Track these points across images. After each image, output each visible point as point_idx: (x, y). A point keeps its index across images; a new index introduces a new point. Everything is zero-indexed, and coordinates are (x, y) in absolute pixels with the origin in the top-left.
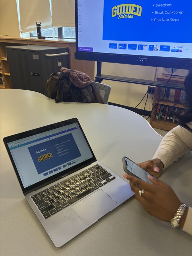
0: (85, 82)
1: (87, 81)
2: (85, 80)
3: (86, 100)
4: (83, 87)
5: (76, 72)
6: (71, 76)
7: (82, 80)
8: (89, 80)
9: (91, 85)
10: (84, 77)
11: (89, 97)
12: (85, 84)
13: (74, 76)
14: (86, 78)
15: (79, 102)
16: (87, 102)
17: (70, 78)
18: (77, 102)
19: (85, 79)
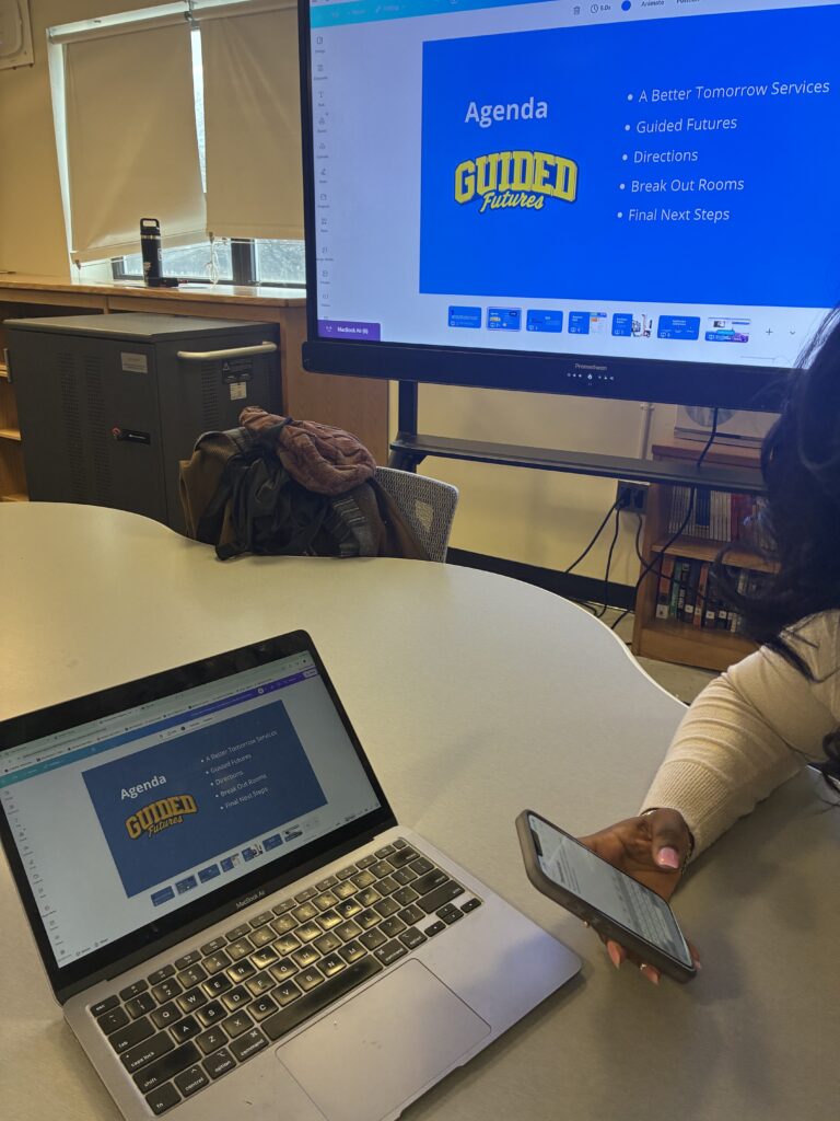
0: (349, 471)
1: (356, 463)
2: (347, 459)
3: (351, 545)
4: (340, 489)
5: (305, 427)
6: (285, 442)
7: (335, 461)
8: (363, 459)
9: (370, 481)
10: (343, 448)
11: (364, 535)
12: (349, 479)
13: (299, 444)
14: (351, 453)
15: (320, 554)
16: (357, 553)
17: (282, 456)
18: (311, 555)
19: (345, 455)
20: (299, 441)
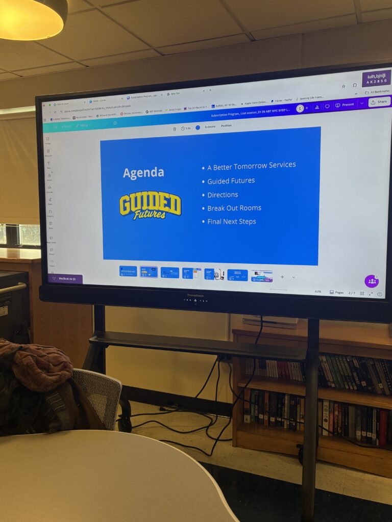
0: (56, 377)
6: (17, 362)
10: (52, 361)
11: (64, 417)
12: (55, 382)
13: (25, 363)
14: (58, 363)
16: (59, 429)
17: (15, 370)
19: (54, 366)
20: (25, 361)
